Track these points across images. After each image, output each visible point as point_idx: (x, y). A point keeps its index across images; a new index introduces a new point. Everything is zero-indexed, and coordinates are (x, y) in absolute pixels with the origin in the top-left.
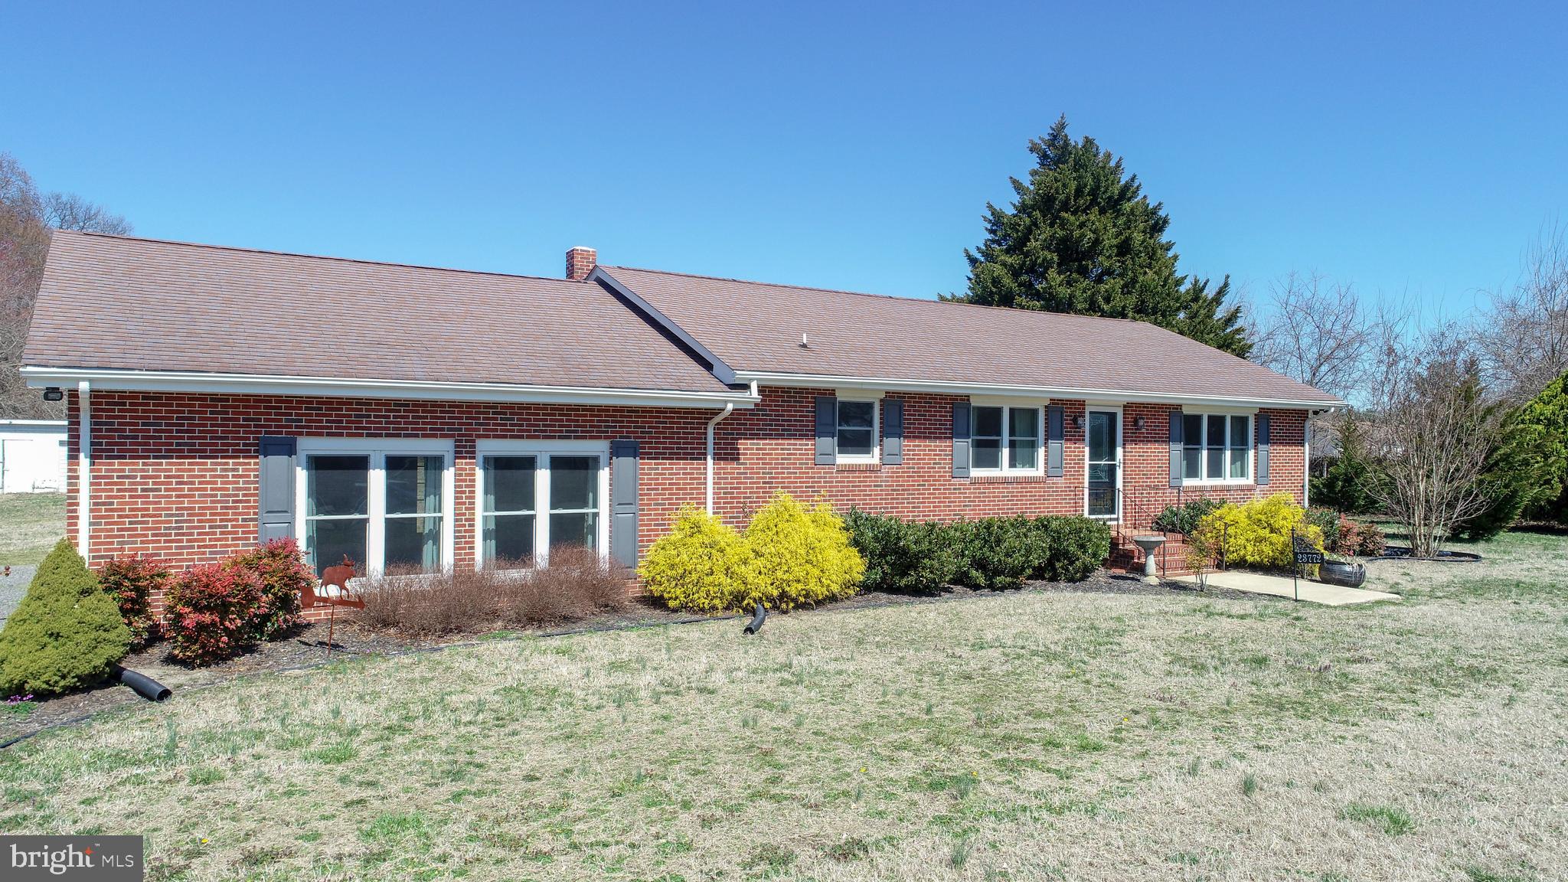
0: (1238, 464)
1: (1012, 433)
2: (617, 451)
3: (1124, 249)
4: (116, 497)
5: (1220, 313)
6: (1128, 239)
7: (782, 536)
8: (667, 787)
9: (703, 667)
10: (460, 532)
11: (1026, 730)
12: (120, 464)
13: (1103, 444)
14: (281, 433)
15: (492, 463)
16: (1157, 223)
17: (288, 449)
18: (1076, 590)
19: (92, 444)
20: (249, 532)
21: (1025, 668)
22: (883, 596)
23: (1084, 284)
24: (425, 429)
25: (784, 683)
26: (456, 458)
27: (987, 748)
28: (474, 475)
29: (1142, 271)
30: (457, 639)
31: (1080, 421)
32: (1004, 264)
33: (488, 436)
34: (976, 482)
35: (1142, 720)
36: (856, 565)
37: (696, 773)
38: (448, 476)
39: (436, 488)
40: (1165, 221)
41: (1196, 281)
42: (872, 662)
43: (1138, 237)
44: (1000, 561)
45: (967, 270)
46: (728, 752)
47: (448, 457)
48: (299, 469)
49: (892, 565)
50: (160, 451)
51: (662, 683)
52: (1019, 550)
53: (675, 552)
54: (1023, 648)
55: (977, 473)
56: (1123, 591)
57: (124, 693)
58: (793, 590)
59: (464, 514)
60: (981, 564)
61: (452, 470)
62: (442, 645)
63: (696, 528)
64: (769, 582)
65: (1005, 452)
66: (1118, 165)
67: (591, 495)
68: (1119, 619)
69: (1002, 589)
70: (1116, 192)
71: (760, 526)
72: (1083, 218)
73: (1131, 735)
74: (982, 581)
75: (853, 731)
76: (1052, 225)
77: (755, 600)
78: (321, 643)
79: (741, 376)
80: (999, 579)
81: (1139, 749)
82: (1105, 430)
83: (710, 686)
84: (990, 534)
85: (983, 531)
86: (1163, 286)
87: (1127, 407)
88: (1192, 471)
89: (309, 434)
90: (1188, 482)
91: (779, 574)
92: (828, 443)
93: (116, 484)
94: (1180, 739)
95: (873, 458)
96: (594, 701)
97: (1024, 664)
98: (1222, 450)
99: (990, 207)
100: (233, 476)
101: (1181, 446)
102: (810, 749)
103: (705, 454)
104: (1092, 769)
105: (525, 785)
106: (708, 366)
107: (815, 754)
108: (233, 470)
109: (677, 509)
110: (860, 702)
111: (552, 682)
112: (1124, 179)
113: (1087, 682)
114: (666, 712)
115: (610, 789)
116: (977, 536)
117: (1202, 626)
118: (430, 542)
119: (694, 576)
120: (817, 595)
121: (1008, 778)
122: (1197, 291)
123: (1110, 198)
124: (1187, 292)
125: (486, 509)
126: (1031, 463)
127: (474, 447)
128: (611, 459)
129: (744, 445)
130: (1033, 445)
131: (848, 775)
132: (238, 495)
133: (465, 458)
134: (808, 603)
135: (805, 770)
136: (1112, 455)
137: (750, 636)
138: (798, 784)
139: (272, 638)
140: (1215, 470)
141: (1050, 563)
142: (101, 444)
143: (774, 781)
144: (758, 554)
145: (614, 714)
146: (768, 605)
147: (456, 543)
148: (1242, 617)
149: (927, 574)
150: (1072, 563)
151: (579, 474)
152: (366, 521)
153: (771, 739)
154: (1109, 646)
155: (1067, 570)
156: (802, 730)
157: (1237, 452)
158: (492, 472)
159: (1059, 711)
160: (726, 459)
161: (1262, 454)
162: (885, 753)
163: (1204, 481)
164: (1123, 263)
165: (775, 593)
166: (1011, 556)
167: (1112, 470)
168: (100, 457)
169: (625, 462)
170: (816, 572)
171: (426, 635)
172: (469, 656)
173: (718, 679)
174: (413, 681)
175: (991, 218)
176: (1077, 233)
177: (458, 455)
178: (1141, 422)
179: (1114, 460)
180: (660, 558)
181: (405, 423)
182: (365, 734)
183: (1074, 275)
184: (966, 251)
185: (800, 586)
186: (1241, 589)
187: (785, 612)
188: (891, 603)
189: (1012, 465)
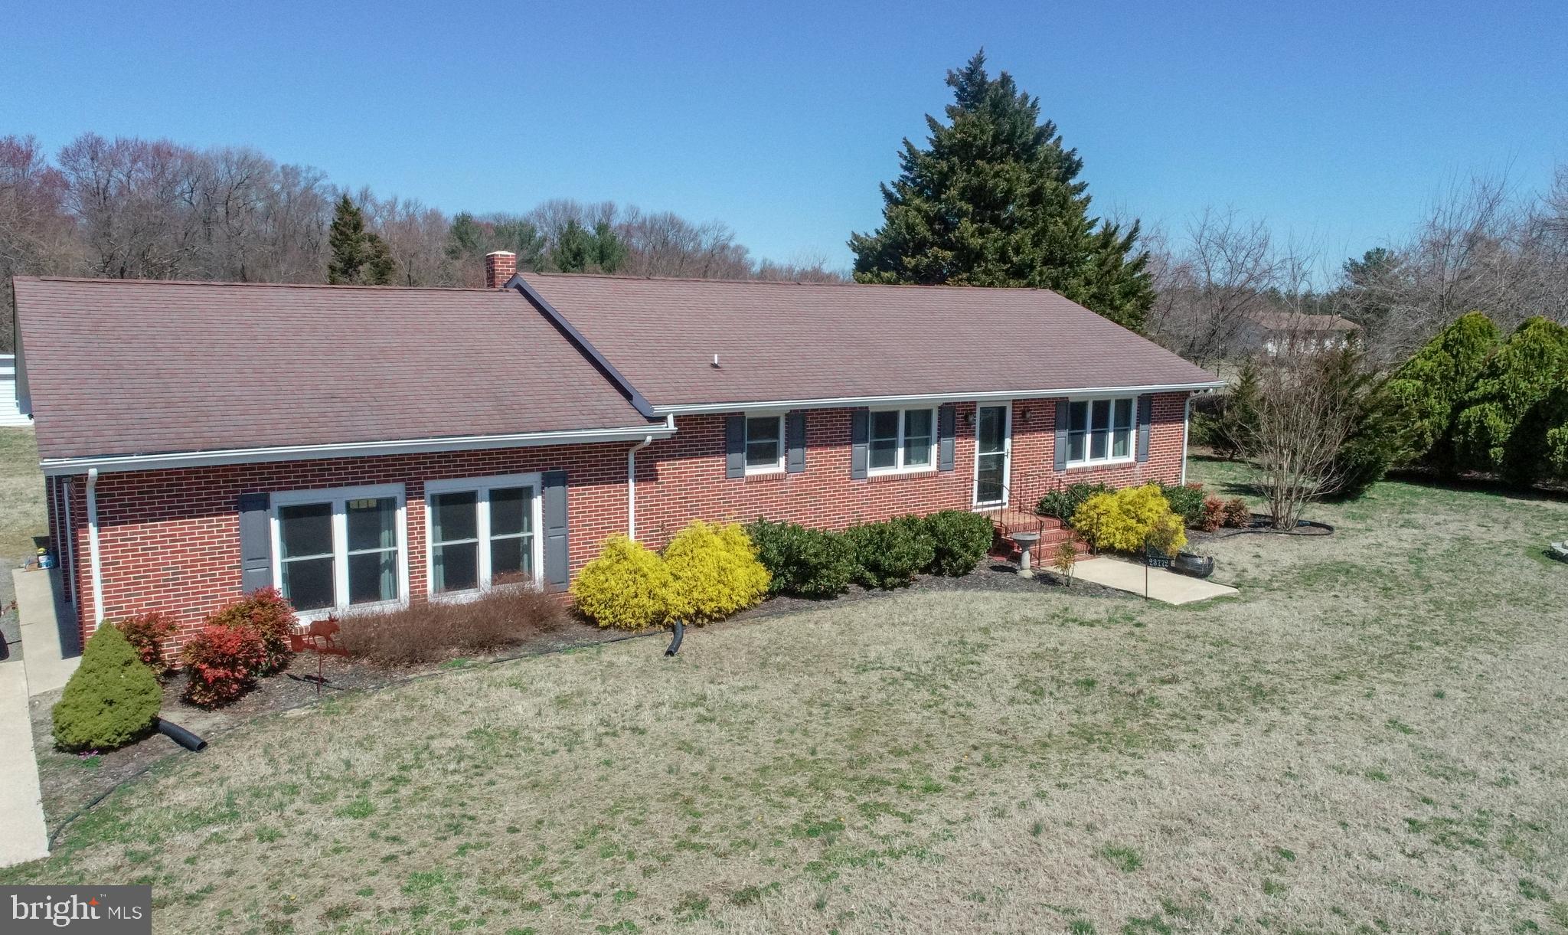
0: (1121, 442)
1: (907, 433)
2: (548, 481)
3: (1036, 198)
4: (121, 557)
5: (1128, 258)
6: (1041, 188)
7: (697, 561)
8: (616, 838)
9: (633, 702)
10: (413, 563)
11: (887, 770)
12: (122, 529)
13: (993, 435)
14: (255, 490)
15: (438, 501)
16: (1070, 167)
17: (264, 504)
18: (957, 586)
19: (98, 514)
20: (234, 578)
21: (896, 697)
22: (786, 601)
23: (995, 235)
24: (379, 476)
25: (702, 719)
26: (407, 499)
27: (855, 792)
28: (423, 513)
29: (1053, 220)
30: (423, 671)
31: (971, 419)
32: (918, 210)
33: (434, 478)
34: (874, 481)
35: (978, 756)
36: (763, 577)
37: (636, 823)
38: (401, 515)
39: (392, 527)
40: (1079, 164)
41: (1108, 225)
42: (774, 691)
43: (1050, 185)
44: (890, 565)
45: (882, 204)
46: (658, 800)
47: (400, 498)
48: (272, 520)
49: (794, 574)
50: (154, 515)
51: (602, 722)
52: (908, 555)
53: (602, 578)
54: (899, 669)
55: (874, 473)
56: (999, 587)
57: (164, 741)
58: (707, 609)
59: (416, 548)
60: (874, 567)
61: (404, 509)
62: (411, 676)
63: (622, 556)
64: (686, 601)
65: (901, 452)
66: (1034, 106)
67: (526, 519)
68: (985, 630)
69: (892, 588)
70: (1031, 137)
71: (678, 551)
72: (998, 167)
73: (966, 774)
74: (874, 582)
75: (754, 776)
76: (968, 171)
77: (674, 618)
78: (309, 677)
79: (659, 410)
80: (889, 580)
81: (969, 789)
82: (995, 422)
83: (641, 725)
84: (882, 540)
85: (877, 537)
86: (1071, 237)
87: (1016, 402)
88: (1077, 454)
89: (280, 489)
90: (1071, 465)
91: (695, 595)
92: (737, 457)
93: (120, 546)
94: (1002, 777)
95: (779, 467)
96: (549, 744)
97: (897, 691)
98: (1105, 433)
99: (906, 143)
100: (218, 531)
101: (1065, 433)
102: (721, 796)
103: (627, 477)
104: (929, 811)
105: (510, 837)
106: (628, 396)
107: (724, 801)
108: (217, 526)
109: (603, 537)
110: (760, 741)
111: (512, 723)
112: (1040, 122)
113: (944, 712)
114: (607, 757)
115: (574, 842)
116: (870, 541)
117: (1054, 637)
118: (387, 571)
119: (621, 600)
120: (727, 610)
121: (866, 822)
122: (1108, 235)
123: (1024, 144)
124: (1097, 236)
125: (434, 540)
126: (926, 459)
127: (423, 488)
128: (543, 488)
129: (662, 467)
130: (927, 443)
131: (749, 823)
132: (222, 547)
133: (415, 499)
134: (722, 616)
135: (717, 819)
136: (1001, 446)
137: (671, 658)
138: (711, 833)
139: (266, 675)
140: (1098, 451)
141: (936, 562)
142: (105, 513)
143: (694, 830)
144: (677, 578)
145: (566, 757)
146: (685, 622)
147: (410, 573)
148: (1091, 624)
149: (825, 582)
150: (955, 560)
151: (512, 504)
152: (333, 559)
153: (691, 785)
154: (971, 667)
155: (951, 566)
156: (715, 776)
157: (1121, 433)
158: (438, 508)
159: (916, 748)
160: (646, 480)
161: (1143, 433)
162: (777, 799)
163: (1088, 462)
164: (1034, 212)
165: (692, 611)
166: (900, 560)
167: (1000, 460)
168: (106, 525)
169: (556, 490)
170: (727, 591)
171: (395, 665)
172: (438, 690)
173: (646, 718)
174: (396, 721)
175: (907, 154)
176: (991, 183)
177: (409, 496)
178: (1028, 415)
179: (1002, 450)
180: (590, 582)
181: (362, 473)
182: (376, 787)
183: (986, 225)
184: (882, 185)
185: (713, 605)
186: (1102, 583)
187: (701, 626)
188: (794, 610)
189: (907, 461)
